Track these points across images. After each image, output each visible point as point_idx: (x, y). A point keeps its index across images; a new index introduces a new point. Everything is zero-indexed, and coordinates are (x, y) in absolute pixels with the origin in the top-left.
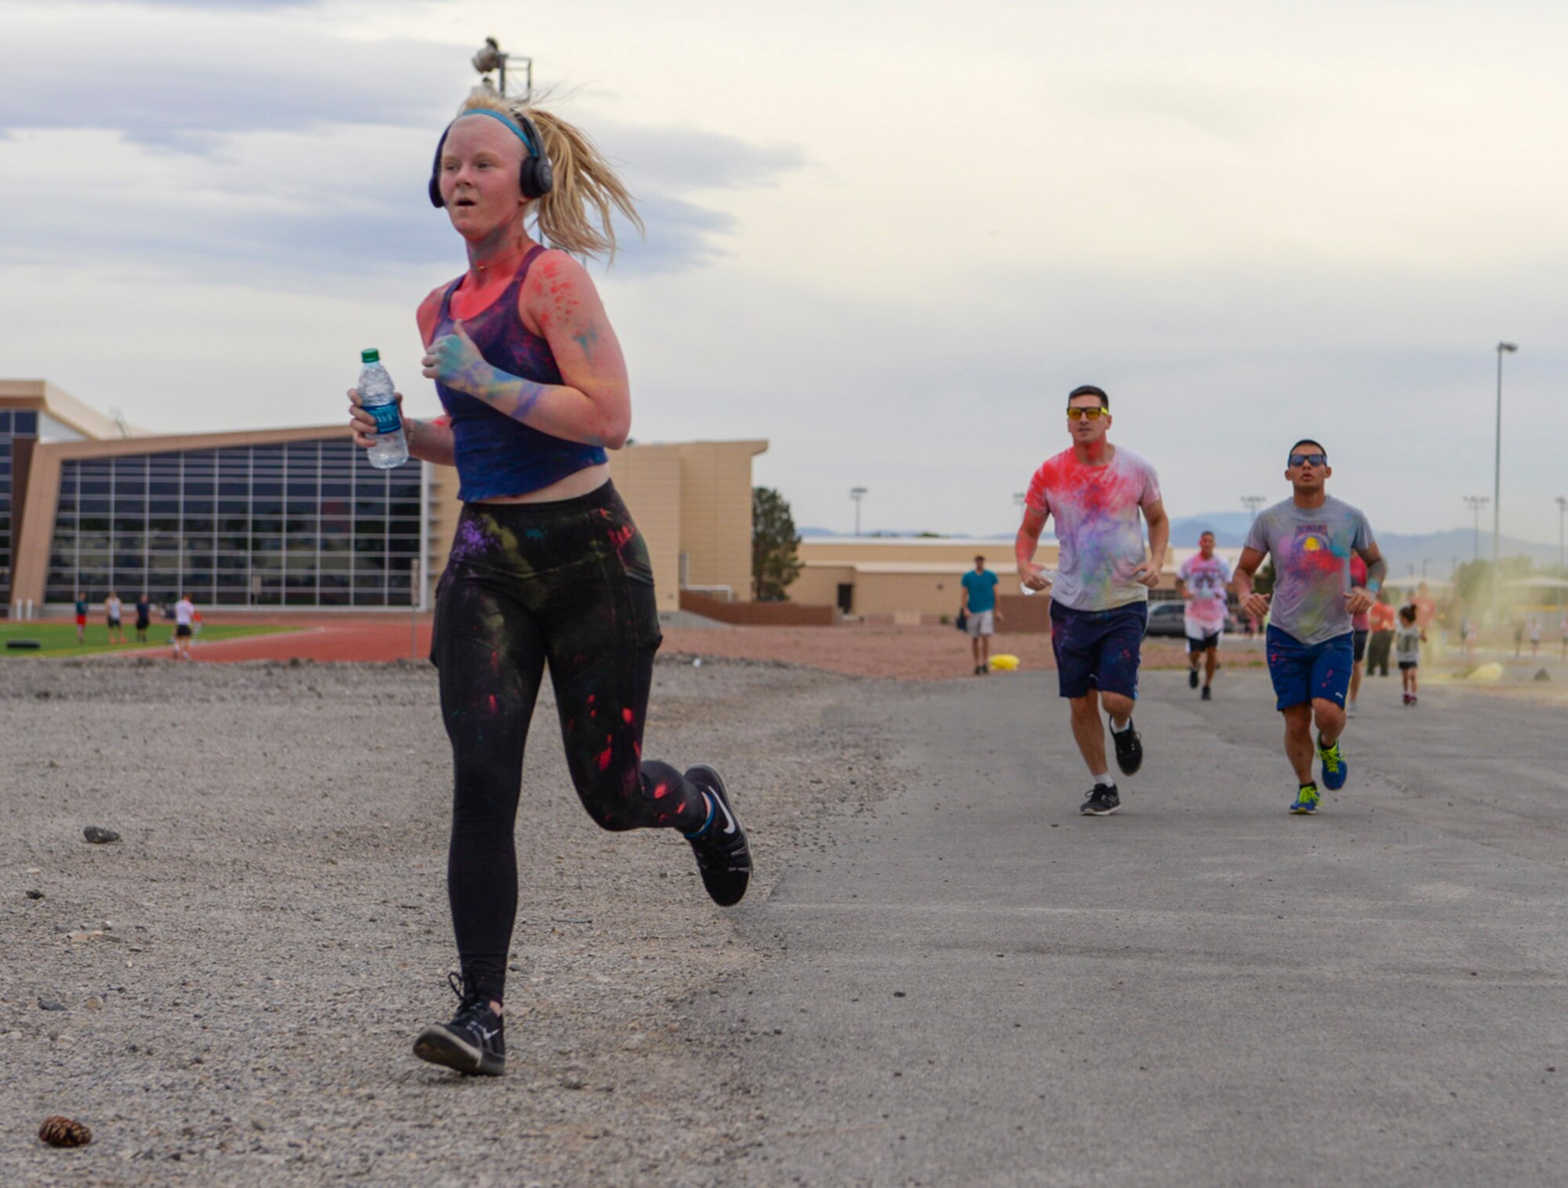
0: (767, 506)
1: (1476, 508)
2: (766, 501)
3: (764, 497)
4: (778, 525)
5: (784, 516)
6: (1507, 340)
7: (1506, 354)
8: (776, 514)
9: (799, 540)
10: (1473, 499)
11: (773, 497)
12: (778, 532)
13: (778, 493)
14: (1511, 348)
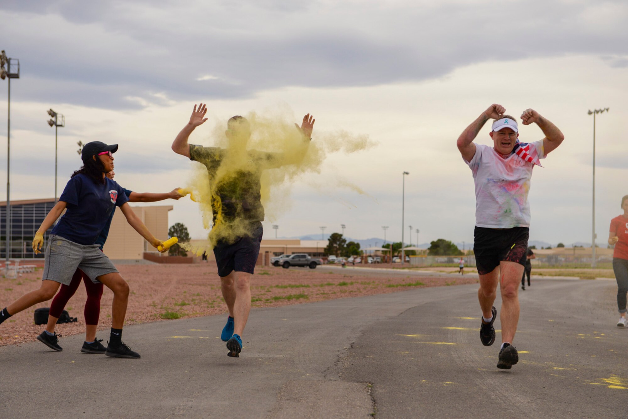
0: (180, 228)
1: (385, 229)
2: (180, 227)
3: (179, 226)
4: (184, 234)
5: (186, 231)
6: (406, 171)
7: (406, 175)
8: (183, 231)
9: (190, 239)
10: (384, 227)
11: (182, 226)
12: (184, 236)
13: (184, 224)
14: (407, 173)
